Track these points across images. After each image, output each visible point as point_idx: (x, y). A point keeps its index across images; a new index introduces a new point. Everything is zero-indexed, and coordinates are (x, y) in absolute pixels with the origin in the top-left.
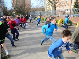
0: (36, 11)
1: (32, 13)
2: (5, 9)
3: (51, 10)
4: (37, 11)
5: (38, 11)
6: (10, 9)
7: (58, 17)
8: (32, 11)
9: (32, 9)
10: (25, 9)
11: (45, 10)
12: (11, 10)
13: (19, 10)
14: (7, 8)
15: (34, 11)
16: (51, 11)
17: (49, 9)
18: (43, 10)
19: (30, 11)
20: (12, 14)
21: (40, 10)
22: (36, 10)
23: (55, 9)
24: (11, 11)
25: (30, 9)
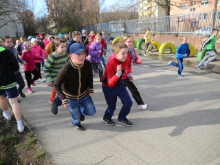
0: (111, 19)
1: (101, 26)
2: (29, 16)
3: (157, 16)
4: (115, 20)
5: (119, 20)
6: (40, 17)
7: (177, 35)
8: (101, 21)
9: (103, 14)
10: (83, 16)
11: (137, 18)
12: (42, 19)
13: (64, 18)
14: (32, 15)
15: (107, 21)
16: (157, 21)
17: (150, 15)
18: (134, 16)
19: (95, 20)
20: (46, 29)
21: (124, 18)
22: (113, 17)
23: (168, 14)
24: (44, 22)
25: (95, 14)
